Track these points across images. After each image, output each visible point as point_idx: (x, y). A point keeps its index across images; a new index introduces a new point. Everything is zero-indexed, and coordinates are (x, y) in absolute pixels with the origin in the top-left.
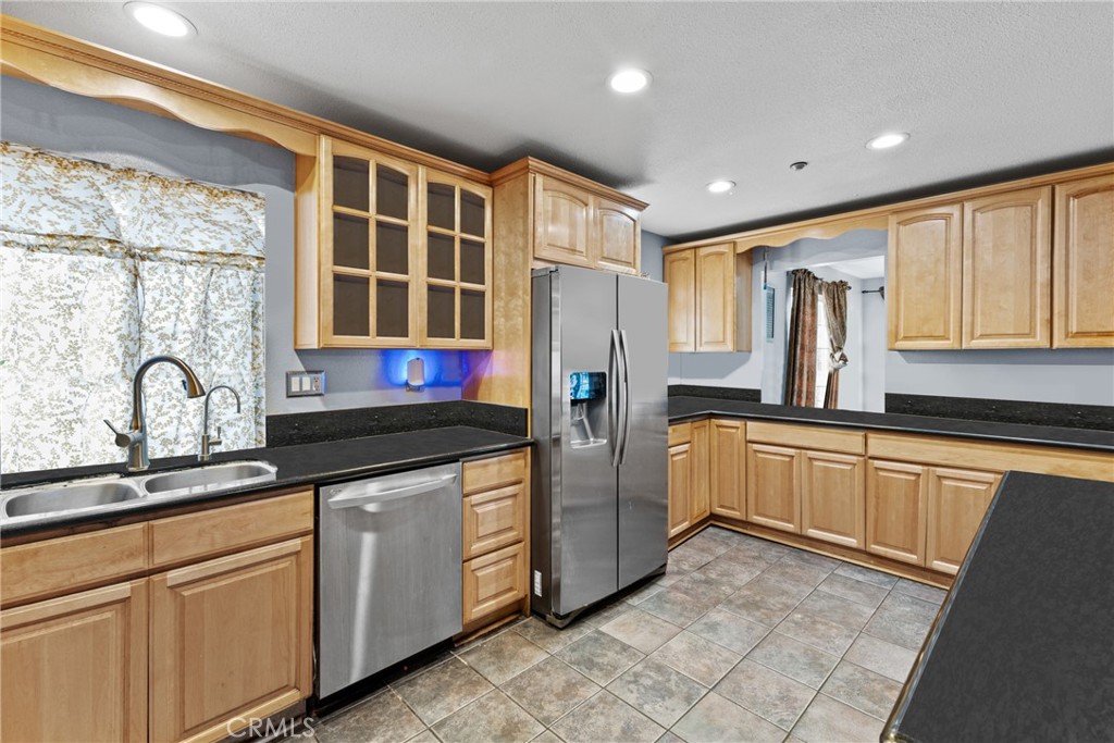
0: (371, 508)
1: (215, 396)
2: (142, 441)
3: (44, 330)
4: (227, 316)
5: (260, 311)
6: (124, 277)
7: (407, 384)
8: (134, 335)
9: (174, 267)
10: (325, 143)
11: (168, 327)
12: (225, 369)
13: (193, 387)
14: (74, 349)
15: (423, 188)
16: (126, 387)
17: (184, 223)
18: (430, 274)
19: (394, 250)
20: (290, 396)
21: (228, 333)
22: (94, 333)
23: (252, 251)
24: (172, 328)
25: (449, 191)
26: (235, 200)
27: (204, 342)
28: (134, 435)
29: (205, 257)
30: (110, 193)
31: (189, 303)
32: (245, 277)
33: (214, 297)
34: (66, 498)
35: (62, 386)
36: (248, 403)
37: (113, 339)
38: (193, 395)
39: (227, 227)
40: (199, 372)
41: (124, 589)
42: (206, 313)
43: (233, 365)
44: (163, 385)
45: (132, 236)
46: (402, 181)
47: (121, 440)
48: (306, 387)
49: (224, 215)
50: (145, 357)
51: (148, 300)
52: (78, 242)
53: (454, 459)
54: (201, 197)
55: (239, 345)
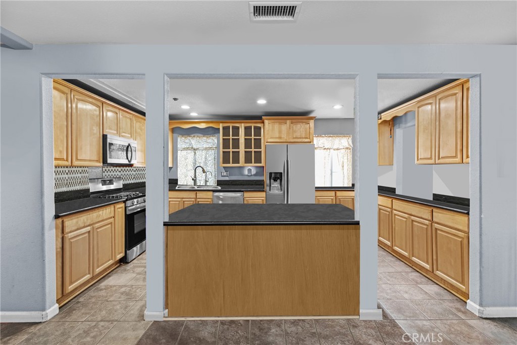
0: (221, 197)
1: (208, 173)
2: (196, 180)
3: (183, 162)
4: (210, 159)
5: (216, 157)
6: (193, 153)
7: (247, 175)
8: (195, 163)
9: (201, 151)
10: (221, 125)
11: (200, 161)
12: (209, 168)
13: (204, 171)
14: (187, 165)
15: (243, 128)
16: (194, 171)
17: (203, 143)
18: (245, 149)
19: (236, 144)
20: (222, 176)
21: (210, 162)
22: (189, 163)
23: (214, 147)
24: (201, 161)
25: (250, 127)
26: (211, 138)
27: (206, 164)
28: (195, 179)
29: (206, 149)
30: (191, 140)
31: (203, 157)
32: (213, 151)
33: (207, 156)
34: (185, 187)
35: (185, 171)
36: (213, 175)
37: (192, 163)
38: (204, 173)
39: (210, 143)
40: (205, 169)
41: (179, 200)
42: (206, 158)
43: (211, 168)
44: (199, 170)
45: (195, 147)
46: (238, 128)
47: (193, 179)
48: (225, 175)
49: (209, 141)
50: (196, 166)
51: (197, 157)
52: (187, 149)
53: (243, 191)
54: (205, 138)
55: (212, 164)
